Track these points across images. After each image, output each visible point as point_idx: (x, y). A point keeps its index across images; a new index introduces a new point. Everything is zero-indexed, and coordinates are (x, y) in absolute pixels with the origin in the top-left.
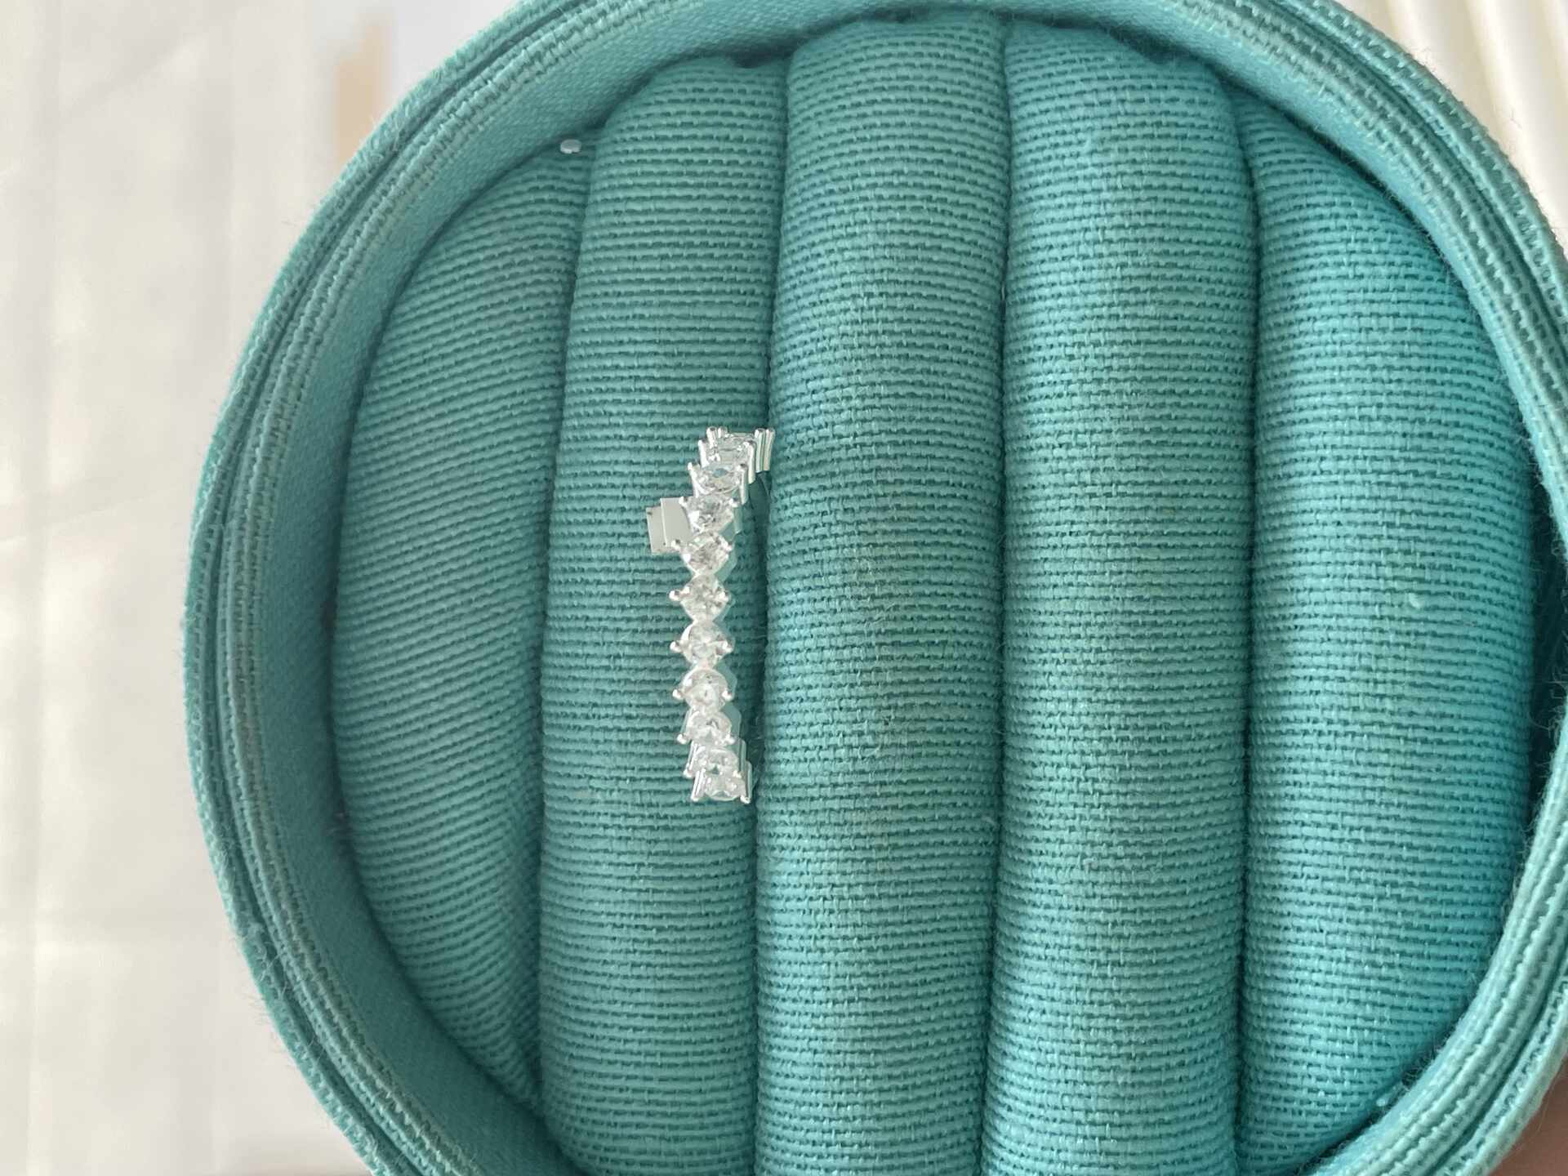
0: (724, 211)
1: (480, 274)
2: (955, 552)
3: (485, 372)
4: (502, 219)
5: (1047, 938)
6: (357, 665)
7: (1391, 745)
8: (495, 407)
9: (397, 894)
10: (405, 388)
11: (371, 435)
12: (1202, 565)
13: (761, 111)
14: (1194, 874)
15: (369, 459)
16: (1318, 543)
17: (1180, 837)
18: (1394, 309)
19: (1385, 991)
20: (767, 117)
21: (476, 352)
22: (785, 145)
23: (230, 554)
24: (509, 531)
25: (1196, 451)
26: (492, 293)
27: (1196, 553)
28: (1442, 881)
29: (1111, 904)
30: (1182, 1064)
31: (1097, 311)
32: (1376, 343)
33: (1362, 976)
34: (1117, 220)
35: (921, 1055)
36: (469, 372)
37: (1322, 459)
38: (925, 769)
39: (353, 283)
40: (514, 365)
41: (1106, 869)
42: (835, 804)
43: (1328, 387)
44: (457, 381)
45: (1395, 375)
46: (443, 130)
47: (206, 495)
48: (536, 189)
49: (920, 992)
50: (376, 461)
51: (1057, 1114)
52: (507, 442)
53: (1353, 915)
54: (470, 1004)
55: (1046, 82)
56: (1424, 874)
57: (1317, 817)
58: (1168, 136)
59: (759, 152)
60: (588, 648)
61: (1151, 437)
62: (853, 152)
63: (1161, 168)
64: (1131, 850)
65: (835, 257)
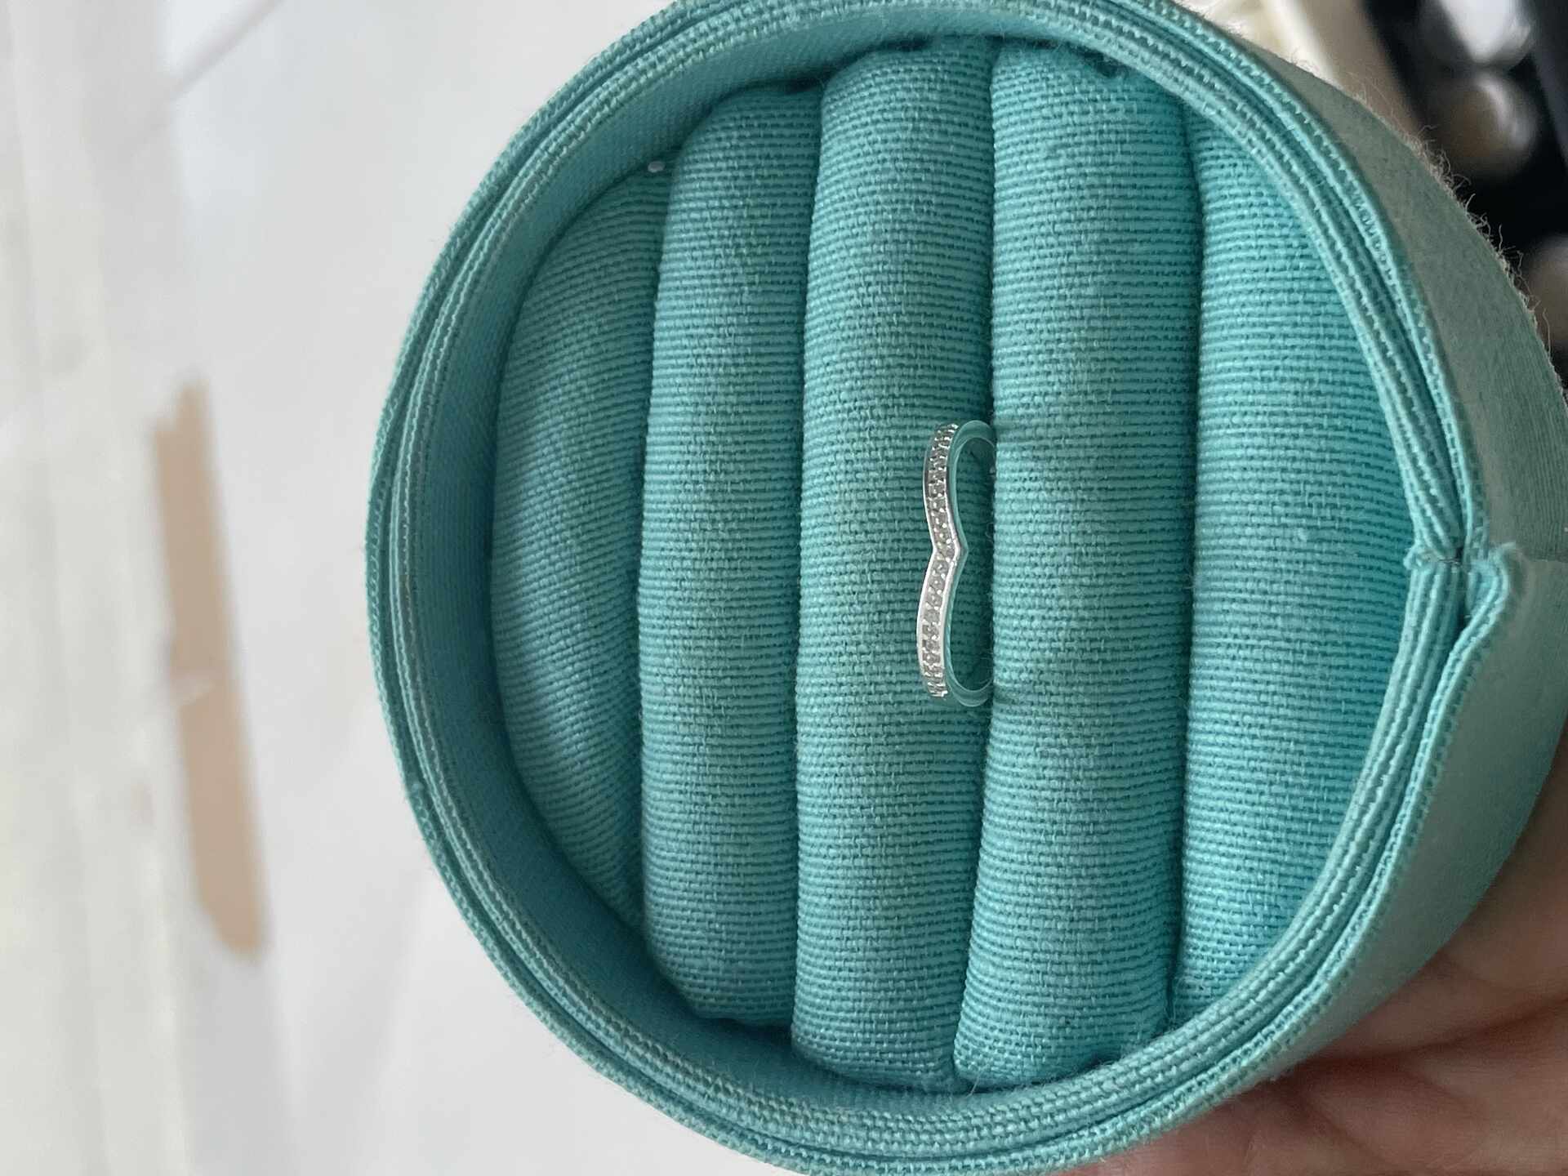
1: (583, 274)
3: (588, 352)
4: (599, 230)
6: (501, 585)
8: (596, 380)
10: (530, 367)
11: (510, 404)
14: (1130, 761)
15: (509, 422)
21: (578, 337)
22: (817, 158)
24: (609, 479)
26: (591, 290)
31: (1049, 293)
33: (1255, 849)
34: (1065, 215)
36: (574, 353)
41: (1054, 756)
42: (841, 699)
43: (1237, 353)
44: (567, 359)
45: (1289, 342)
48: (627, 204)
51: (1012, 953)
52: (606, 408)
53: (1250, 798)
54: (589, 850)
55: (1015, 99)
56: (1308, 765)
57: (1225, 716)
58: (1110, 142)
59: (796, 166)
60: (662, 574)
61: (1093, 398)
62: (859, 166)
63: (1103, 169)
64: (1073, 741)
65: (844, 253)
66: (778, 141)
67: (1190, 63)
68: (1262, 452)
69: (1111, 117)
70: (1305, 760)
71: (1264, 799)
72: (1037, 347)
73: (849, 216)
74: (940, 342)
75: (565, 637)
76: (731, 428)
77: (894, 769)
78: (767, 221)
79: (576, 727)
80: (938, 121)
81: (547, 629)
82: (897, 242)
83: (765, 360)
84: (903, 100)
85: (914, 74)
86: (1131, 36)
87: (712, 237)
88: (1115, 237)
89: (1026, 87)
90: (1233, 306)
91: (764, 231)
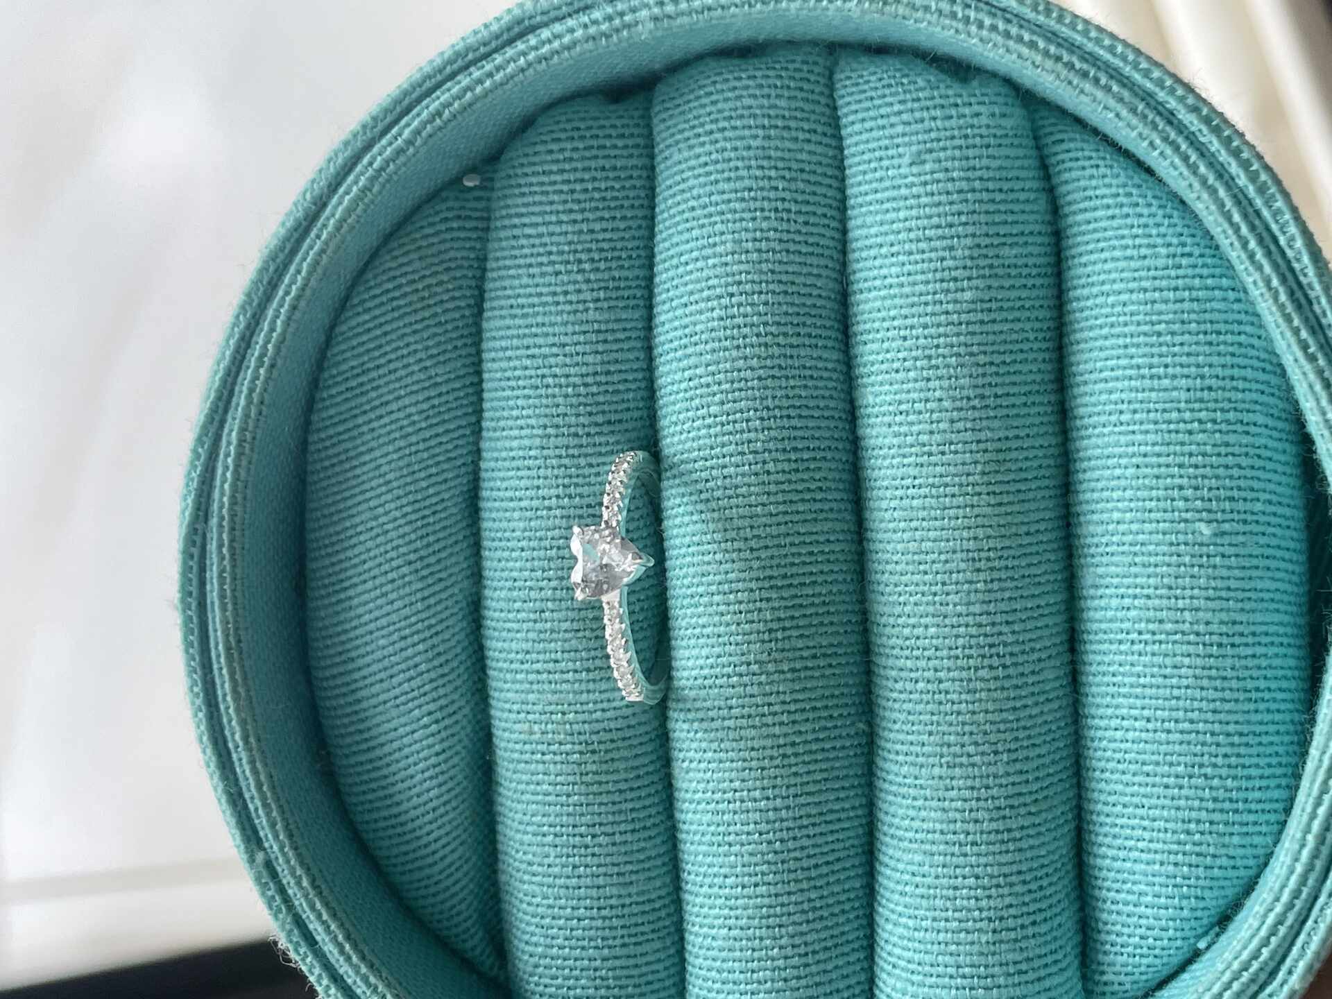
0: (605, 230)
1: (405, 295)
2: (818, 506)
3: (415, 378)
4: (420, 248)
5: (916, 824)
6: (326, 628)
7: (1191, 649)
8: (425, 406)
9: (375, 815)
10: (349, 395)
11: (323, 435)
12: (1027, 506)
13: (630, 142)
14: (1035, 764)
15: (323, 455)
16: (1123, 483)
17: (1021, 734)
18: (1173, 283)
19: (1198, 854)
20: (637, 146)
21: (405, 361)
22: (653, 168)
23: (212, 547)
24: (445, 509)
25: (1015, 411)
26: (415, 311)
27: (1021, 496)
28: (1241, 761)
29: (967, 794)
30: (1034, 923)
31: (923, 299)
32: (1160, 313)
33: (1179, 843)
34: (935, 220)
35: (818, 925)
36: (401, 379)
37: (1121, 412)
38: (804, 689)
39: (297, 315)
40: (440, 370)
41: (961, 765)
42: (731, 723)
43: (1121, 351)
44: (392, 386)
45: (1178, 339)
46: (363, 181)
47: (190, 501)
48: (446, 219)
49: (813, 873)
50: (329, 457)
51: (933, 970)
52: (437, 435)
53: (1170, 792)
54: (442, 902)
55: (869, 104)
56: (1226, 756)
57: (1134, 712)
58: (975, 146)
59: (631, 177)
60: (518, 605)
61: (976, 402)
62: (709, 174)
63: (970, 174)
64: (981, 749)
65: (700, 264)
66: (613, 152)
67: (1085, 66)
68: (1157, 449)
69: (976, 121)
70: (1222, 750)
71: (1184, 792)
72: (914, 353)
73: (703, 226)
74: (808, 351)
75: (409, 680)
76: (584, 450)
77: (792, 791)
78: (608, 236)
79: (427, 774)
80: (789, 128)
81: (389, 672)
82: (759, 251)
83: (616, 378)
84: (750, 107)
85: (759, 81)
86: (1020, 39)
87: (550, 253)
88: (988, 241)
89: (879, 92)
90: (1113, 306)
91: (605, 245)
